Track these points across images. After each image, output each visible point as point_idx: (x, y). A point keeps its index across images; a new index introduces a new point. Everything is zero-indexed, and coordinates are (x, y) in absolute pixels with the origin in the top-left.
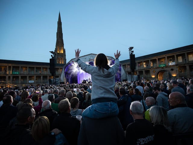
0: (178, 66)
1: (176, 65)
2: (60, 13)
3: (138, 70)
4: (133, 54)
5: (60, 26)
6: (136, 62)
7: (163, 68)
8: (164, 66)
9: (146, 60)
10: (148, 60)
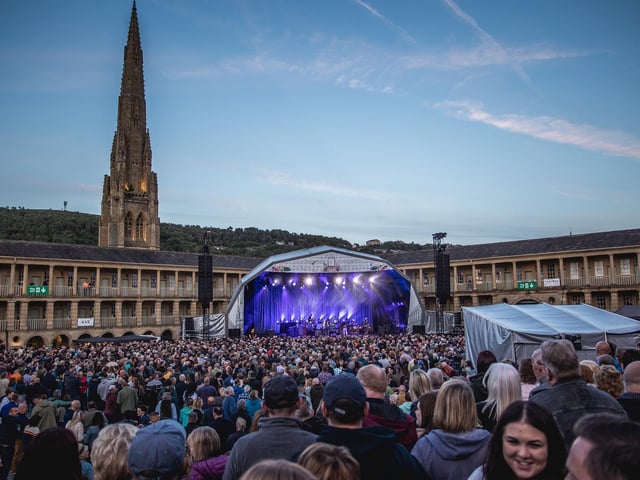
0: (565, 291)
1: (563, 288)
2: (134, 9)
3: (458, 292)
4: (445, 253)
5: (136, 70)
6: (451, 265)
7: (528, 291)
8: (532, 286)
9: (483, 262)
10: (488, 262)
